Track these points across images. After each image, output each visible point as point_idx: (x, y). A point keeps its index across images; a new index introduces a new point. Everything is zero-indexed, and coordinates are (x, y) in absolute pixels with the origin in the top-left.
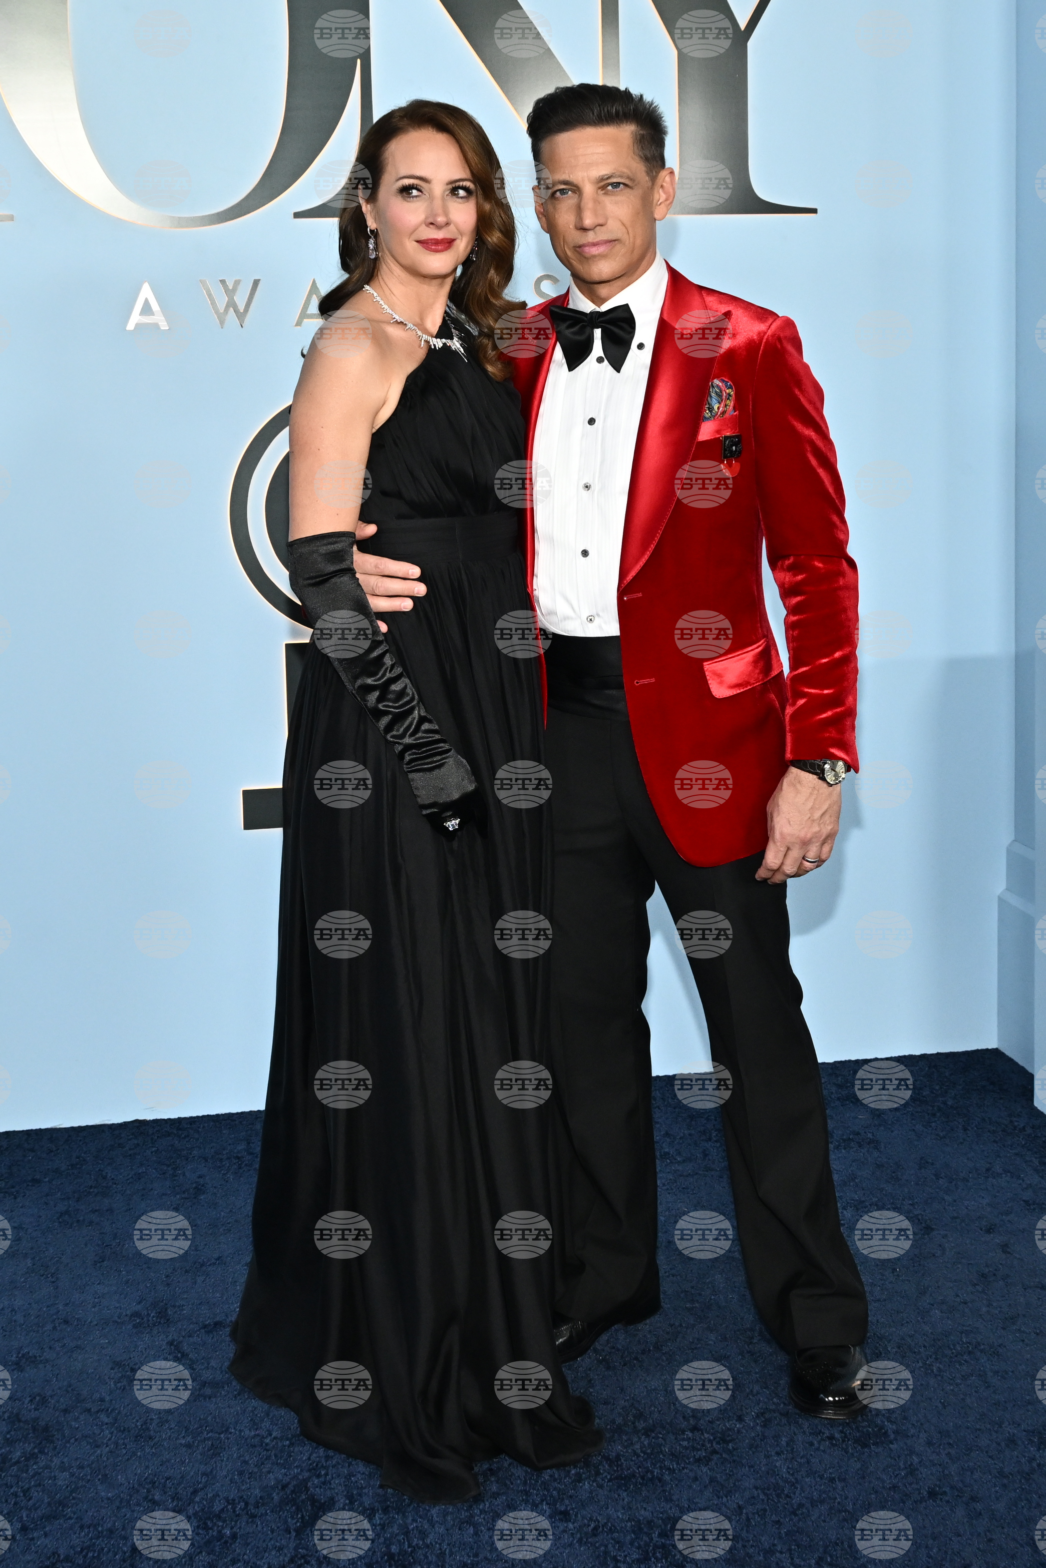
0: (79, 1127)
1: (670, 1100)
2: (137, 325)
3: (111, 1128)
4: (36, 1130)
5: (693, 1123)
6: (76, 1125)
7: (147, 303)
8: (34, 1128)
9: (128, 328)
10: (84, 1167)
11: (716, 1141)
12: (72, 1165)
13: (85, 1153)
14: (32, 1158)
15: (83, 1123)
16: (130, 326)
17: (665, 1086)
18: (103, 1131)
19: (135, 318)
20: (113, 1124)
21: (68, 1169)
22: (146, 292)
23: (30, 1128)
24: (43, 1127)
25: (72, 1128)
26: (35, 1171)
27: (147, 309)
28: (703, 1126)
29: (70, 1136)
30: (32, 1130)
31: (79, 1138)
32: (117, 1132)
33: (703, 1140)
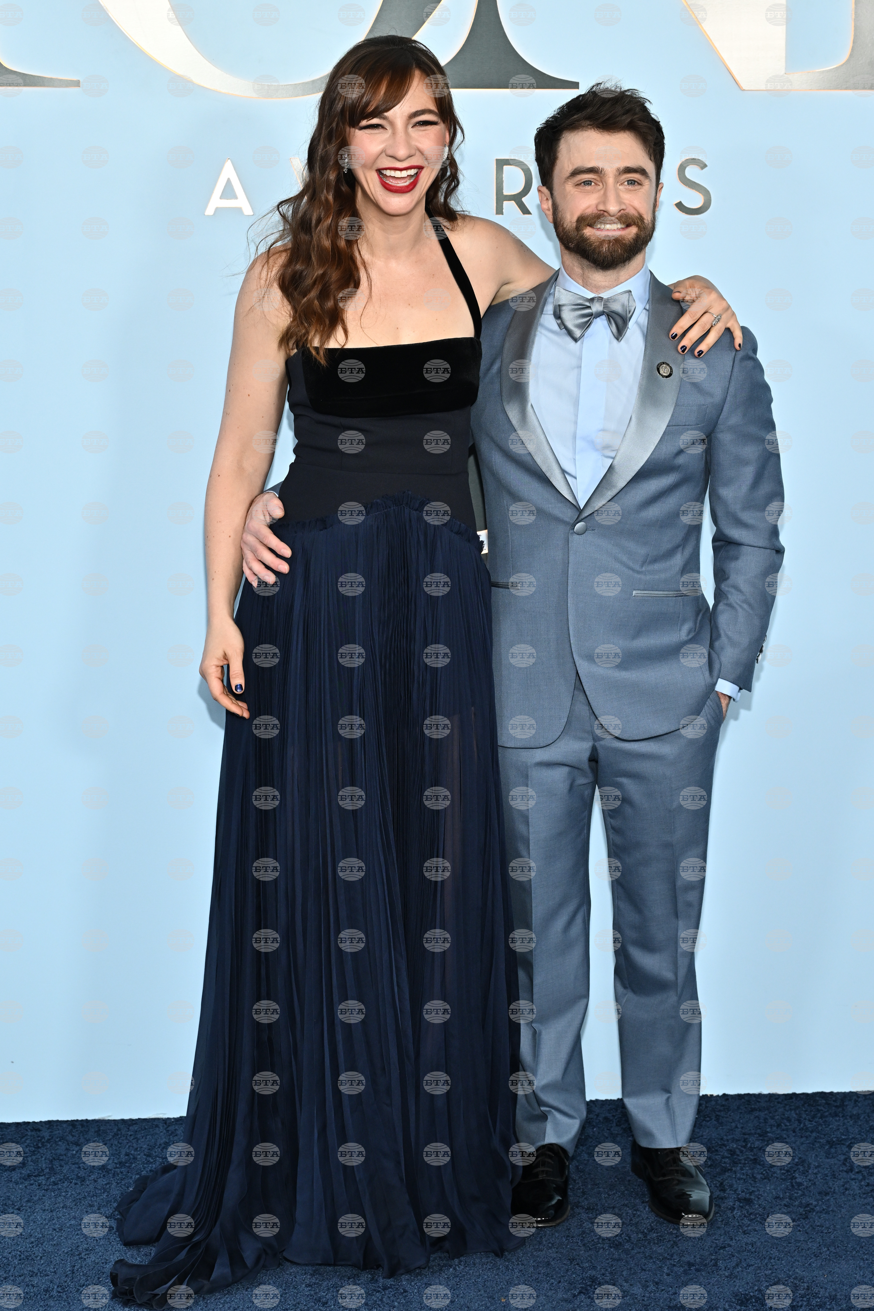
0: (131, 1120)
1: (807, 1123)
2: (217, 209)
3: (166, 1123)
4: (82, 1120)
5: (833, 1150)
6: (126, 1117)
7: (229, 181)
8: (80, 1119)
9: (206, 213)
10: (134, 1165)
11: (858, 1172)
12: (120, 1163)
13: (136, 1150)
14: (77, 1152)
15: (135, 1117)
16: (210, 211)
17: (803, 1105)
18: (157, 1126)
19: (216, 202)
20: (168, 1119)
21: (117, 1168)
22: (228, 172)
23: (75, 1119)
24: (90, 1118)
25: (123, 1120)
26: (79, 1167)
27: (228, 192)
28: (844, 1154)
29: (119, 1130)
30: (77, 1120)
31: (129, 1133)
32: (172, 1128)
33: (842, 1171)
